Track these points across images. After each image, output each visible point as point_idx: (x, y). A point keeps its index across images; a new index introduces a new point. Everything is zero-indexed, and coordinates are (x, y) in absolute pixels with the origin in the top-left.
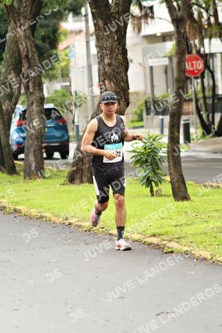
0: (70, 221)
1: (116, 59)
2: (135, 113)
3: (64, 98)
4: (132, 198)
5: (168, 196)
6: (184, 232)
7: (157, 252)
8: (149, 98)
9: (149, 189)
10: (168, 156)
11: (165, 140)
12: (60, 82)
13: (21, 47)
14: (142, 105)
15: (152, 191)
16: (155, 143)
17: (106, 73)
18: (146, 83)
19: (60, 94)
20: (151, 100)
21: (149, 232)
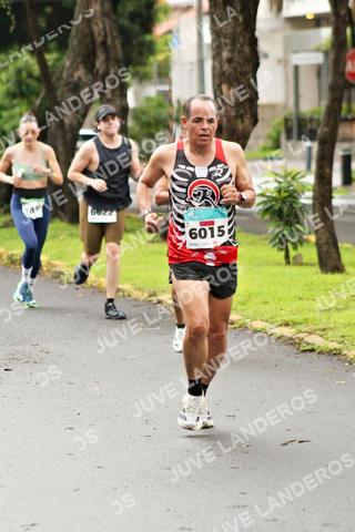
0: (161, 297)
1: (240, 52)
2: (269, 137)
3: (160, 110)
4: (256, 266)
5: (312, 265)
6: (332, 319)
7: (289, 349)
8: (290, 115)
9: (283, 253)
10: (314, 204)
11: (310, 179)
12: (155, 84)
13: (96, 29)
14: (279, 124)
15: (287, 256)
16: (294, 183)
17: (223, 73)
18: (287, 92)
19: (154, 104)
20: (293, 117)
21: (279, 320)
